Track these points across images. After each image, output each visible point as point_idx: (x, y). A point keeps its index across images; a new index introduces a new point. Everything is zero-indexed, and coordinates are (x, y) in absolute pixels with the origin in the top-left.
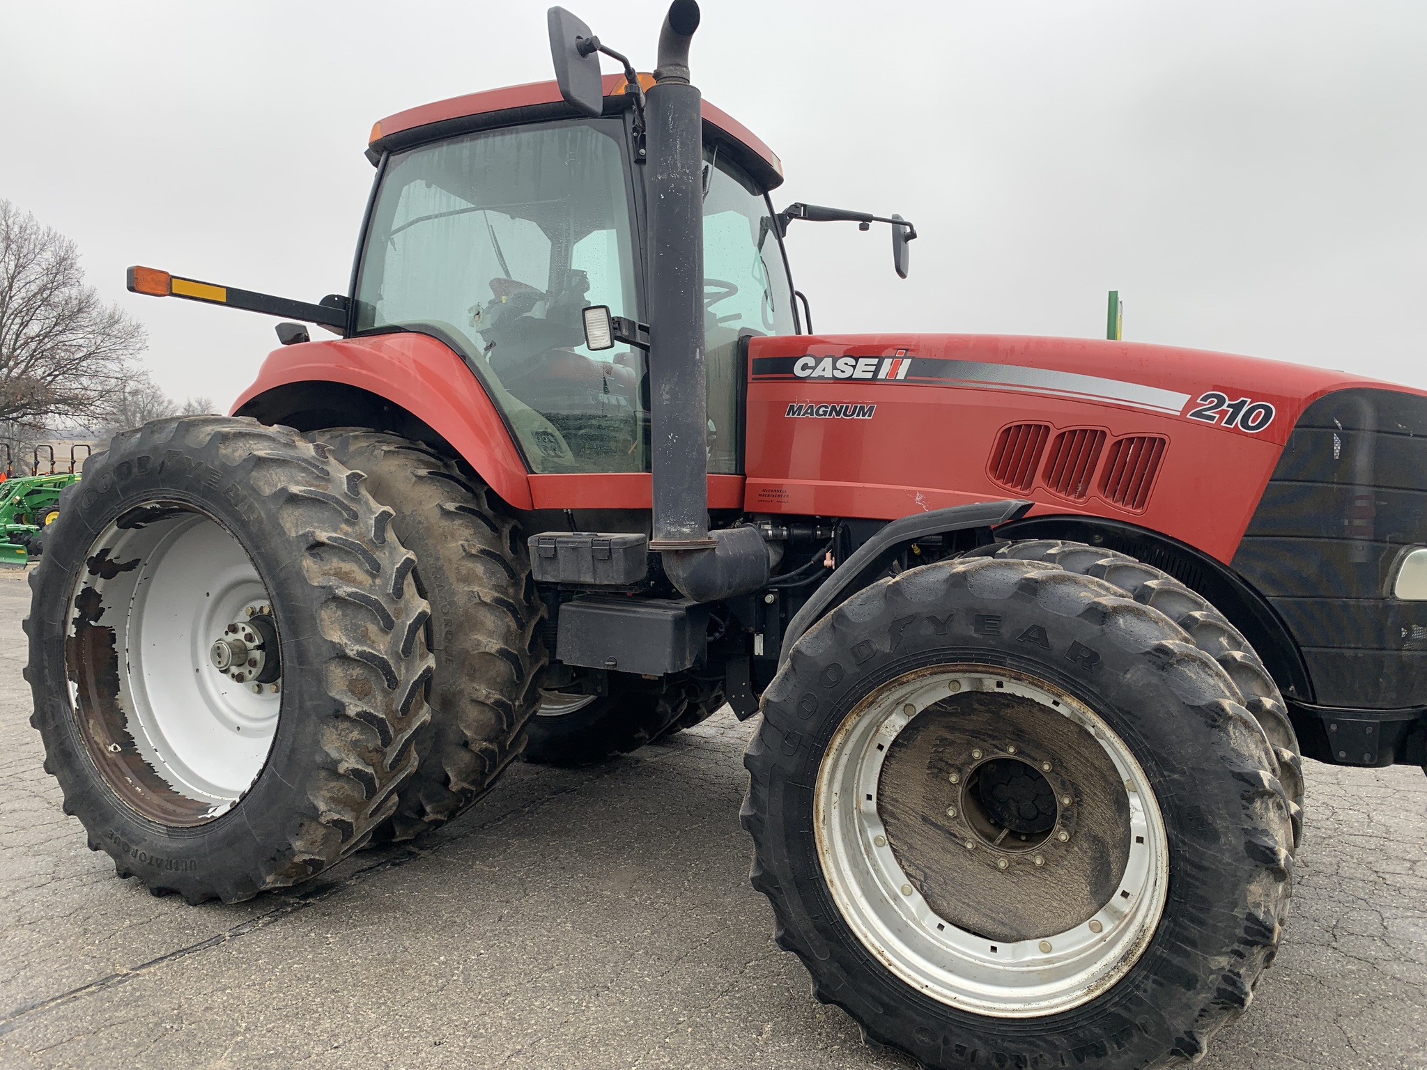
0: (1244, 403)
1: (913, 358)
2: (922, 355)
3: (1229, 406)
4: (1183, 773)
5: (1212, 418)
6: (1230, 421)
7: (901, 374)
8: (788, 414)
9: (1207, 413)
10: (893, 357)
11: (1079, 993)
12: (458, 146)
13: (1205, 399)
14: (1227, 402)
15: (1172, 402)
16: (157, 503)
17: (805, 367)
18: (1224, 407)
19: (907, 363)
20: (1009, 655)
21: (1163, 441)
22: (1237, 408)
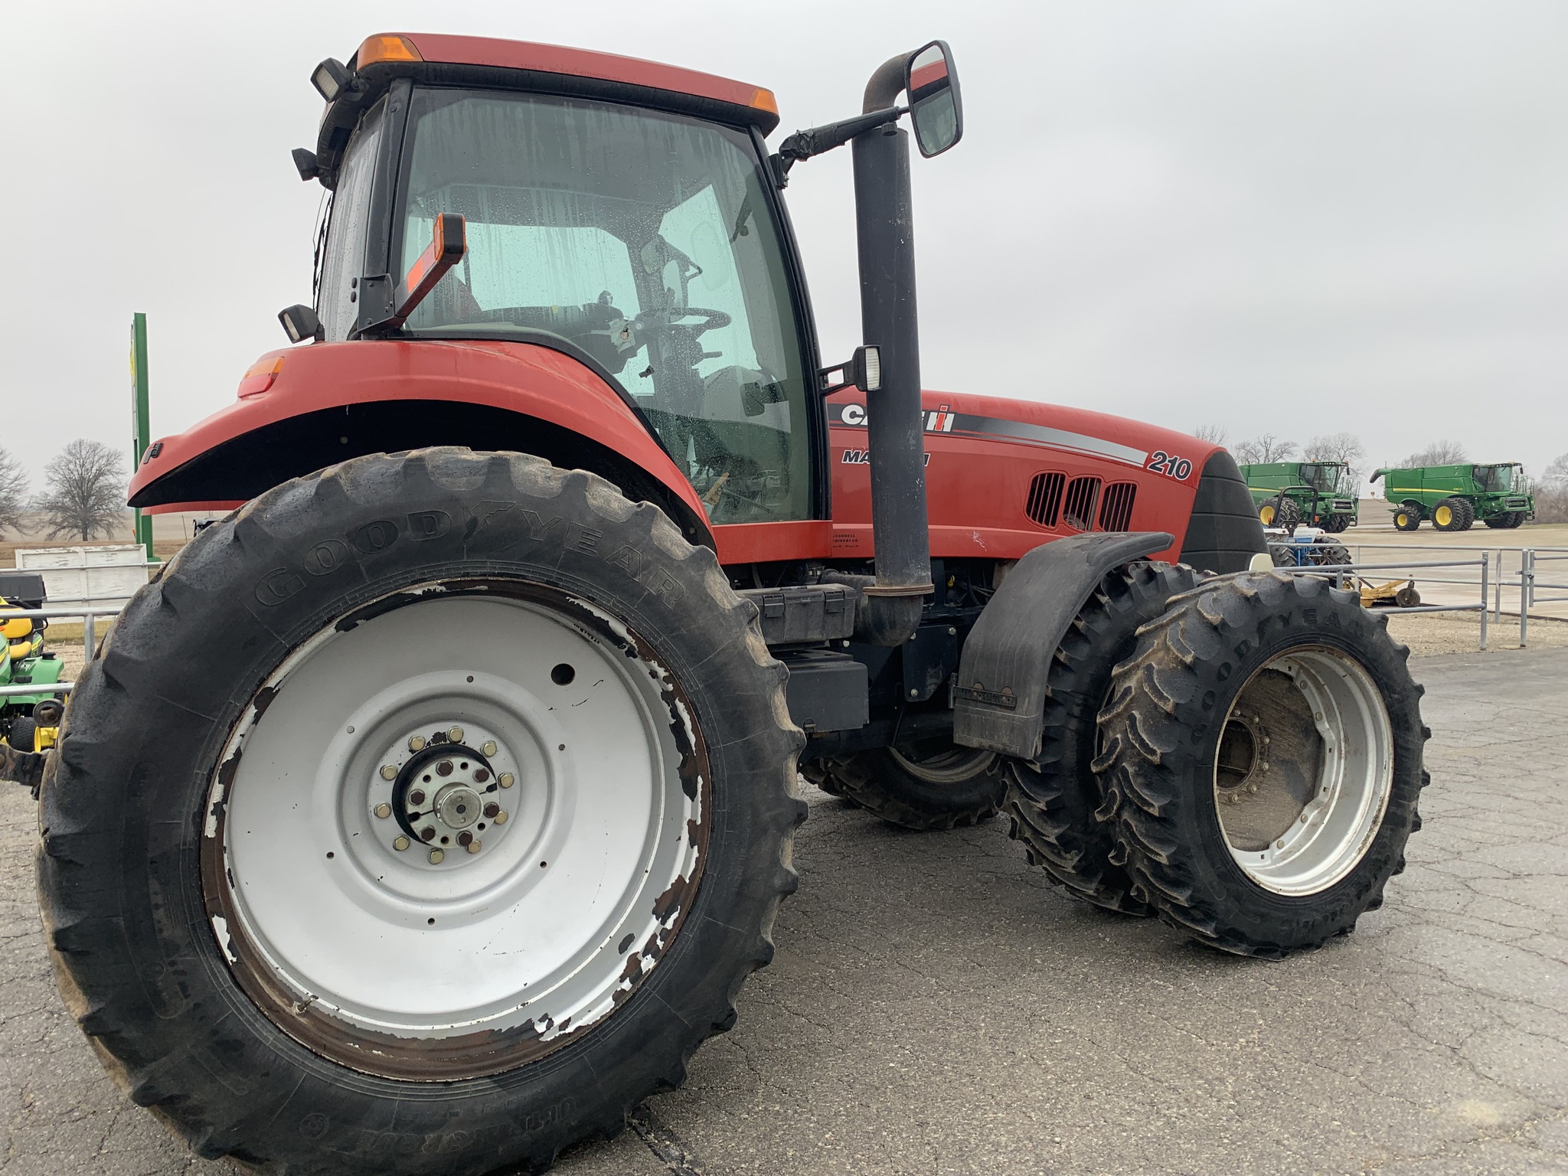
0: (1176, 459)
1: (955, 413)
2: (962, 411)
3: (1169, 461)
4: (1398, 694)
5: (1160, 470)
6: (1170, 473)
7: (948, 426)
8: (845, 460)
9: (1158, 466)
10: (938, 412)
11: (1354, 854)
12: (555, 108)
13: (1156, 456)
14: (1168, 459)
15: (1138, 457)
16: (441, 584)
17: (853, 415)
18: (1167, 462)
19: (951, 417)
20: (1320, 634)
21: (1134, 488)
22: (1173, 462)
